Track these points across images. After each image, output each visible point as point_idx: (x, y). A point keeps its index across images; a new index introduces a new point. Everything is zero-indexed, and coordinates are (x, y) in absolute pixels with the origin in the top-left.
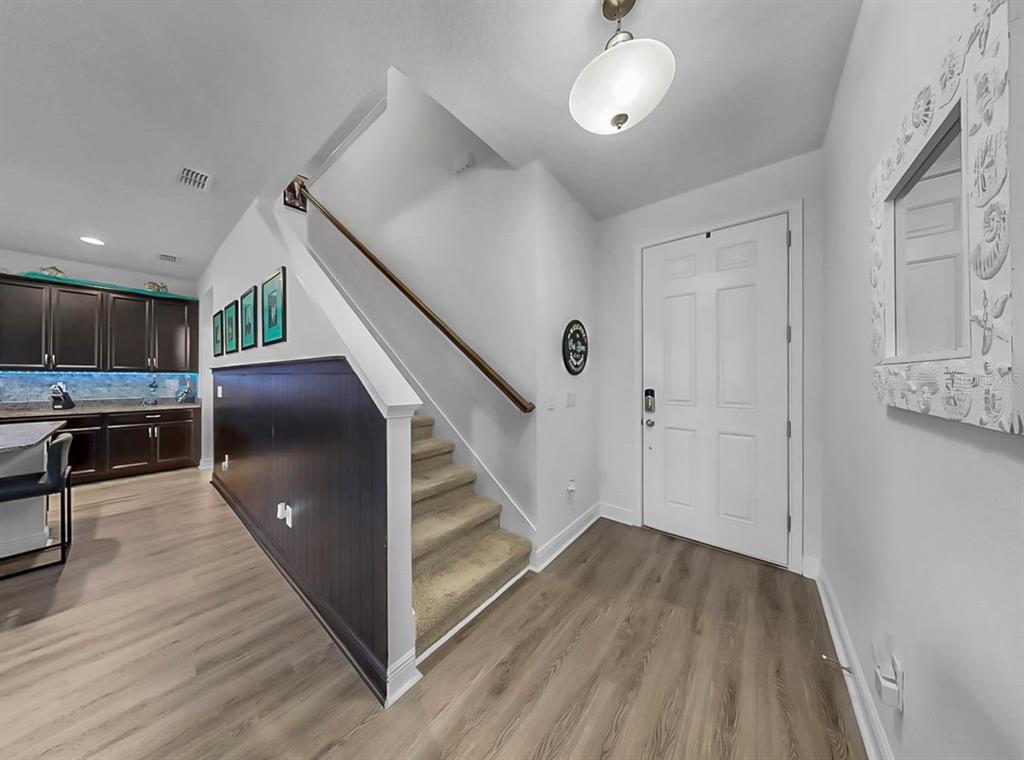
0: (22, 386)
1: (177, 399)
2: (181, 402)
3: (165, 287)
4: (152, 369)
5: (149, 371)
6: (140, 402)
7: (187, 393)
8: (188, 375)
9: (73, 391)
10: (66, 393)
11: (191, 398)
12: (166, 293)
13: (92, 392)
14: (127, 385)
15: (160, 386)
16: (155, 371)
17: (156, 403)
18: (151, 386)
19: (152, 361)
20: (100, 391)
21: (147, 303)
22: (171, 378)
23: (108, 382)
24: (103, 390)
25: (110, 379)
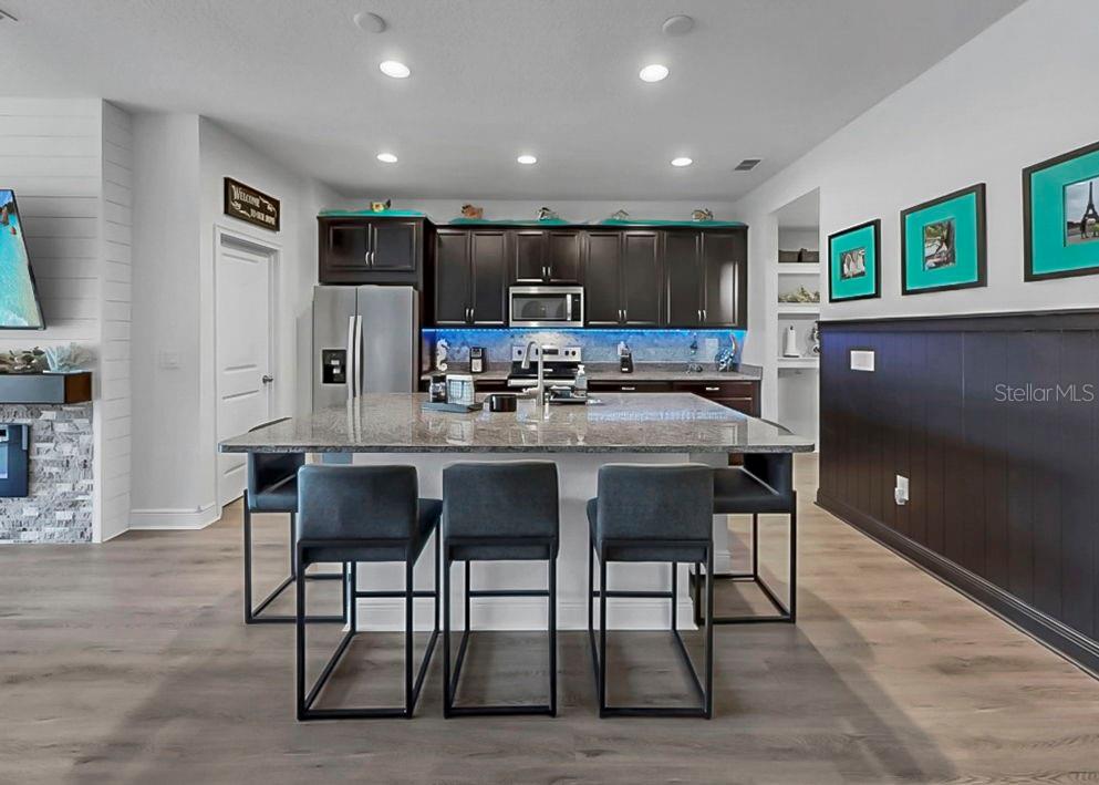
0: (596, 345)
1: (717, 366)
2: (722, 372)
3: (710, 214)
7: (733, 358)
8: (731, 333)
13: (645, 353)
14: (670, 347)
17: (701, 370)
18: (692, 347)
19: (702, 314)
20: (650, 352)
21: (697, 238)
22: (711, 336)
23: (656, 341)
24: (652, 351)
25: (658, 337)
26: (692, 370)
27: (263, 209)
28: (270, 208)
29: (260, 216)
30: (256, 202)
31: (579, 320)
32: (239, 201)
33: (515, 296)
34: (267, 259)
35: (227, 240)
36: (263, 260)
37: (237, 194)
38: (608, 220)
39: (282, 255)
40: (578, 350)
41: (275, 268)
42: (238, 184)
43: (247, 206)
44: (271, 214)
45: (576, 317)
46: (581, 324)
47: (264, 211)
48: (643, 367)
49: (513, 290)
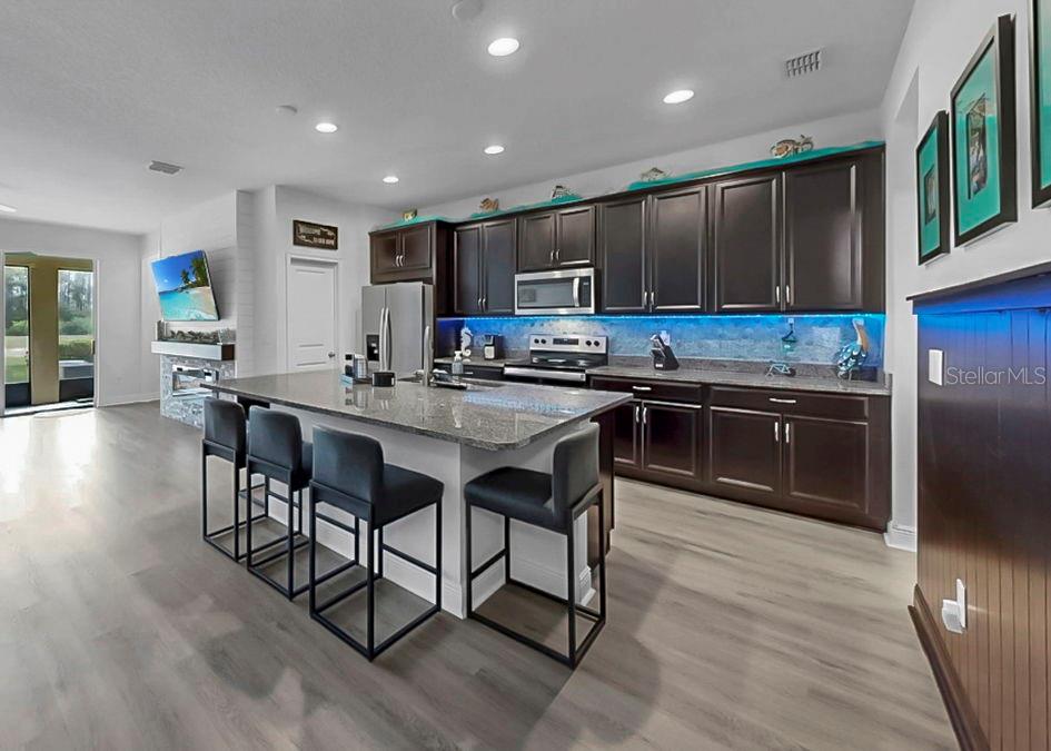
0: (629, 335)
1: (836, 369)
2: (846, 376)
3: (808, 142)
4: (783, 308)
5: (780, 312)
6: (764, 369)
7: (857, 358)
8: (858, 320)
9: (679, 345)
10: (668, 347)
11: (868, 369)
12: (809, 152)
13: (700, 346)
14: (745, 337)
15: (803, 341)
16: (790, 311)
17: (792, 373)
18: (785, 340)
19: (783, 292)
20: (709, 345)
21: (774, 182)
22: (824, 324)
23: (720, 331)
24: (713, 343)
25: (722, 325)
26: (775, 372)
27: (324, 235)
28: (330, 233)
29: (322, 241)
30: (318, 232)
31: (590, 306)
32: (304, 234)
33: (520, 283)
34: (332, 270)
35: (294, 261)
36: (330, 271)
37: (302, 229)
38: (633, 185)
39: (341, 266)
40: (603, 341)
41: (336, 274)
42: (303, 223)
43: (310, 237)
44: (332, 238)
45: (584, 302)
46: (592, 310)
47: (324, 237)
48: (693, 364)
49: (518, 278)
